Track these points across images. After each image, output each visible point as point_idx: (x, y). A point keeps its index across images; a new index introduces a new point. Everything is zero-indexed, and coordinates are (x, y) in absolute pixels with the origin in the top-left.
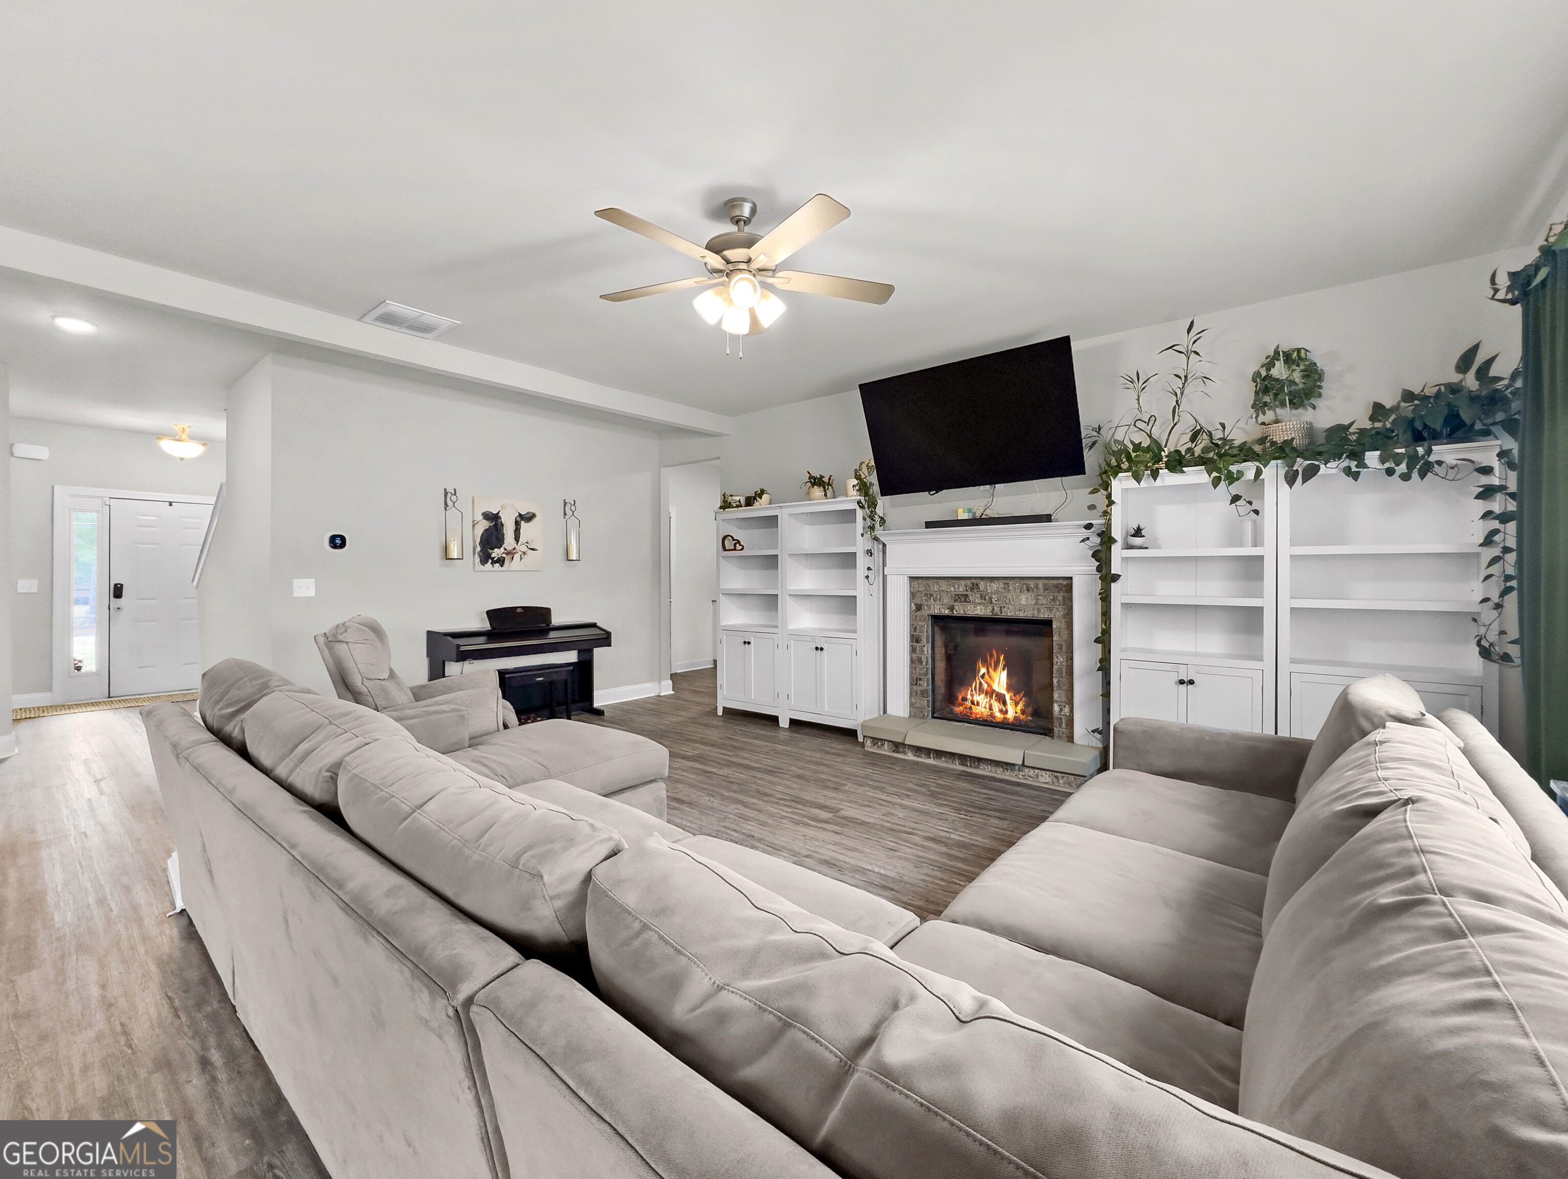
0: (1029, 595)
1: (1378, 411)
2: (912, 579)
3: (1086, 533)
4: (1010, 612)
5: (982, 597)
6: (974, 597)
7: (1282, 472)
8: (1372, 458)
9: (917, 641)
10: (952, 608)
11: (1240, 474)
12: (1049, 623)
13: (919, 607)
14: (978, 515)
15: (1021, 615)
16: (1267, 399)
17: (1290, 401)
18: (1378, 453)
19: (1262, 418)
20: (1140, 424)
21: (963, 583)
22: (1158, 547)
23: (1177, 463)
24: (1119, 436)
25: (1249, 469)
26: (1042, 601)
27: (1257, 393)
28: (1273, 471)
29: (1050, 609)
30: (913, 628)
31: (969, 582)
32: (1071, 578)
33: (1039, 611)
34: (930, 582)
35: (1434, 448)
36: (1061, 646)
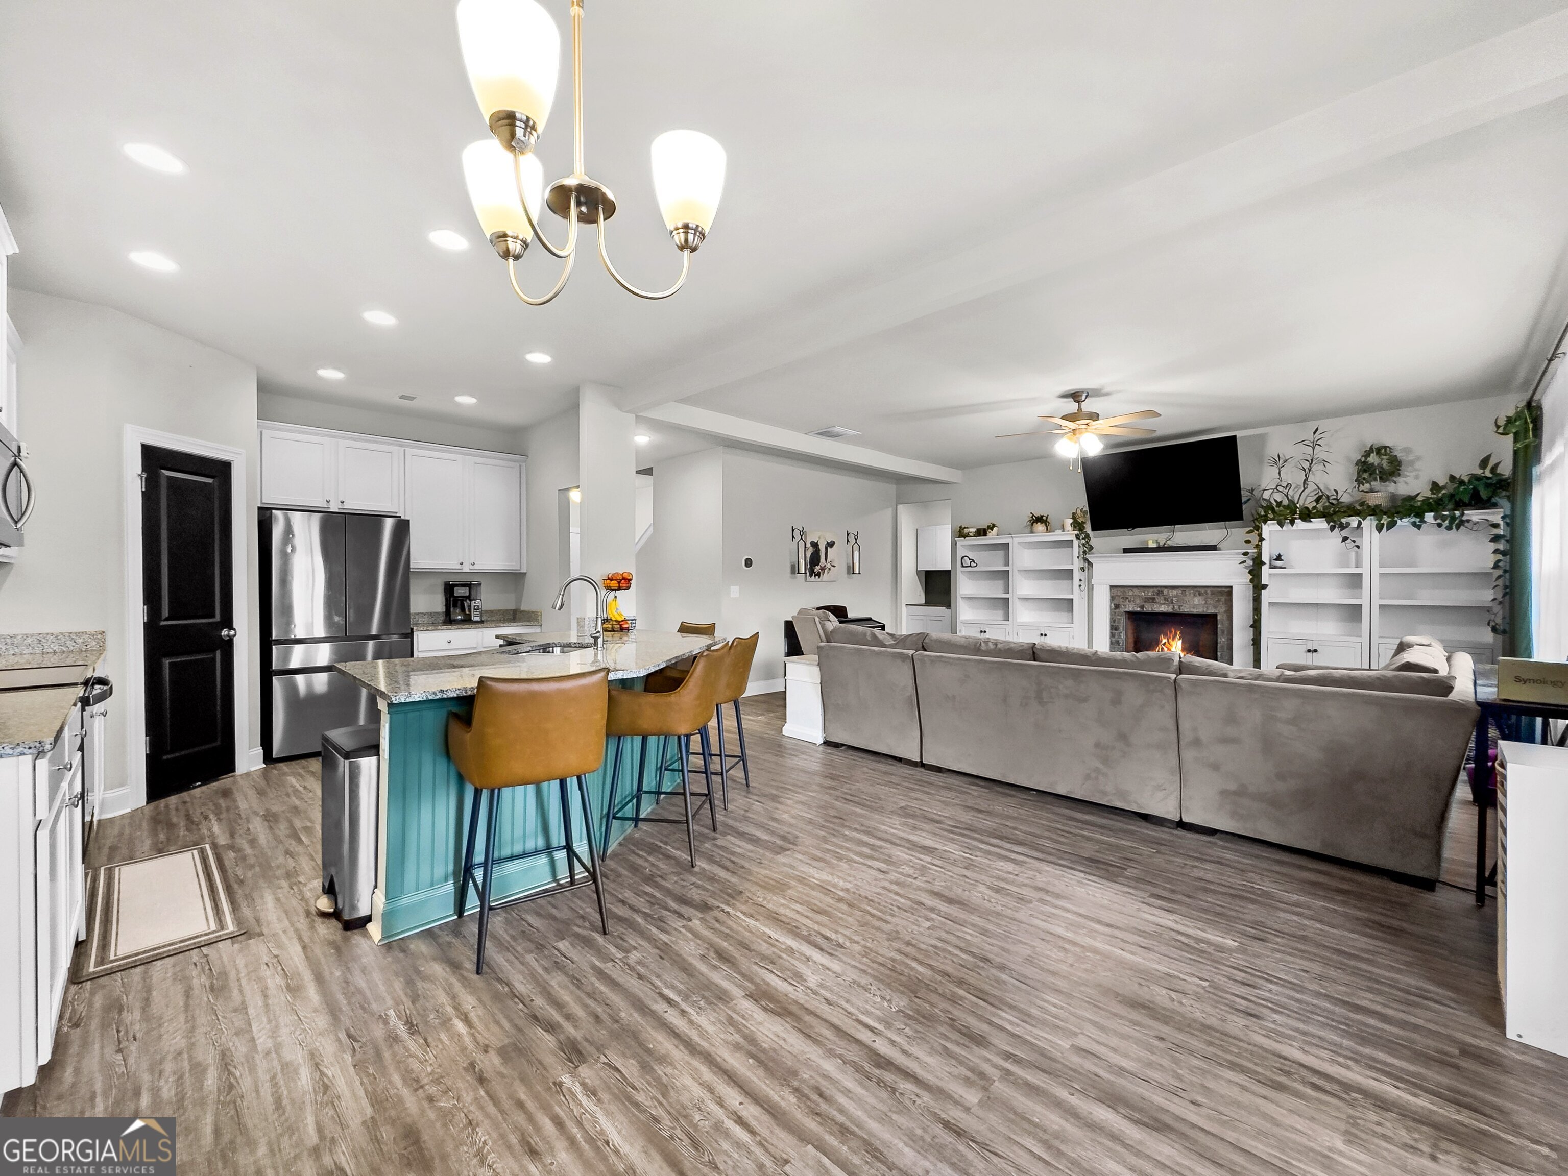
0: (1200, 598)
1: (1435, 487)
2: (1111, 587)
3: (1244, 558)
4: (1186, 609)
5: (1166, 599)
6: (1160, 599)
7: (1375, 523)
8: (1429, 517)
9: (1116, 629)
10: (1142, 607)
11: (1348, 524)
12: (1214, 616)
13: (1117, 606)
14: (1161, 544)
15: (1195, 611)
16: (1366, 475)
17: (1380, 478)
18: (1432, 514)
19: (1362, 488)
20: (1280, 488)
21: (1152, 590)
22: (1292, 567)
23: (1307, 516)
24: (1266, 495)
25: (1354, 521)
26: (1209, 601)
27: (1358, 473)
28: (1369, 523)
29: (1215, 607)
30: (1113, 621)
31: (1156, 589)
32: (1231, 587)
33: (1207, 608)
34: (1126, 589)
35: (1466, 512)
36: (1223, 632)
